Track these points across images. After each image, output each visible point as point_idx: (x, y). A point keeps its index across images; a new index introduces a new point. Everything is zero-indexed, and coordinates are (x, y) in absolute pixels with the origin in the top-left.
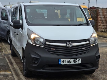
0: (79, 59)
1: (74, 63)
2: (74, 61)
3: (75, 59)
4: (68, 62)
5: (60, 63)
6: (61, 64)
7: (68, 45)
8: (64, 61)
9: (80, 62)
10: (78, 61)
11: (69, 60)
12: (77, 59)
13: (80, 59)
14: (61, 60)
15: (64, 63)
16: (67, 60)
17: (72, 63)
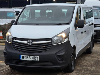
0: (37, 57)
1: (33, 60)
2: (33, 58)
3: (34, 56)
4: (27, 58)
5: (20, 58)
6: (22, 59)
7: (29, 43)
8: (24, 57)
9: (38, 60)
10: (36, 58)
11: (29, 56)
12: (36, 56)
13: (39, 57)
14: (22, 56)
15: (24, 59)
16: (26, 56)
17: (31, 60)
